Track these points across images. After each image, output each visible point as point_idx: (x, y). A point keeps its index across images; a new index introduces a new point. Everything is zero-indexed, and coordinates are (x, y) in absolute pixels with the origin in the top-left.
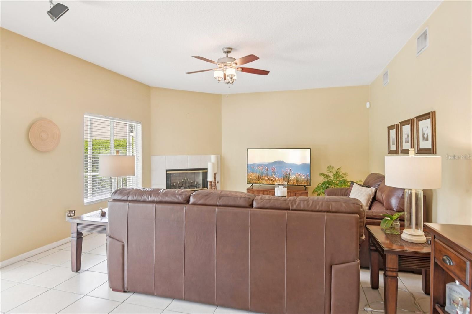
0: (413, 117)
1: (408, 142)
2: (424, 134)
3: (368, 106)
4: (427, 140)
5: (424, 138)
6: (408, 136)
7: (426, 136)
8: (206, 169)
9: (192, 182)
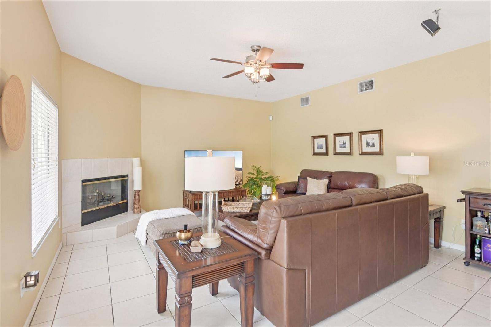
1: (344, 147)
3: (271, 118)
6: (345, 144)
8: (127, 176)
9: (103, 194)
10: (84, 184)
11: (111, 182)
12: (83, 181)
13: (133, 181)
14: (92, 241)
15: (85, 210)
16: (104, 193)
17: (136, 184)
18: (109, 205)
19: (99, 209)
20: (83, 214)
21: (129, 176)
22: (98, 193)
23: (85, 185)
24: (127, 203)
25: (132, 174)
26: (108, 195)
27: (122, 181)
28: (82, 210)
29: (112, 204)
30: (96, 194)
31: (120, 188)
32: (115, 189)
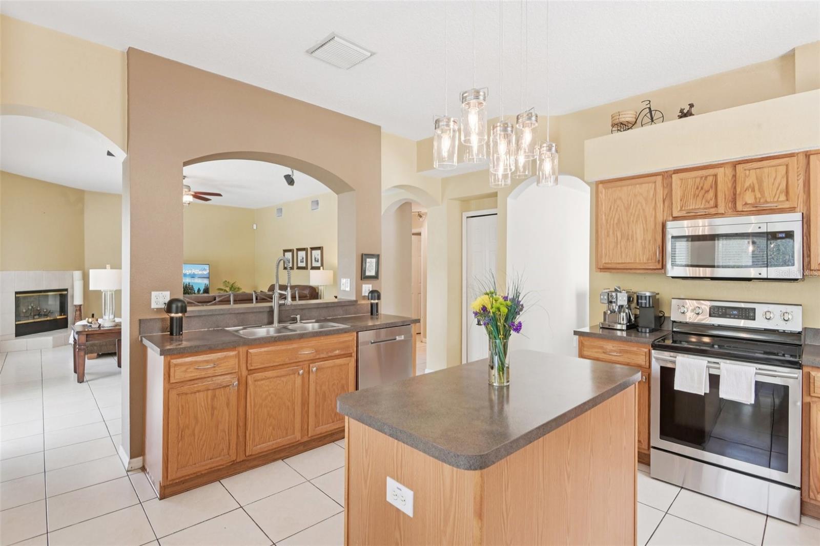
0: (308, 247)
1: (303, 262)
2: (315, 258)
3: (255, 228)
4: (318, 261)
5: (315, 260)
6: (303, 258)
7: (317, 259)
8: (66, 290)
9: (39, 309)
10: (17, 295)
11: (48, 295)
12: (16, 293)
13: (73, 297)
14: (27, 350)
15: (19, 321)
16: (40, 307)
17: (77, 298)
18: (46, 319)
19: (34, 322)
20: (17, 326)
21: (69, 290)
22: (32, 307)
23: (19, 297)
24: (66, 319)
25: (73, 288)
26: (45, 311)
27: (60, 294)
28: (16, 321)
29: (48, 318)
30: (30, 308)
31: (58, 303)
32: (53, 304)
